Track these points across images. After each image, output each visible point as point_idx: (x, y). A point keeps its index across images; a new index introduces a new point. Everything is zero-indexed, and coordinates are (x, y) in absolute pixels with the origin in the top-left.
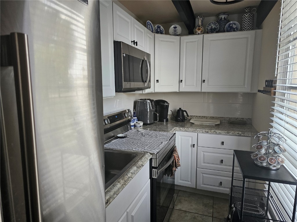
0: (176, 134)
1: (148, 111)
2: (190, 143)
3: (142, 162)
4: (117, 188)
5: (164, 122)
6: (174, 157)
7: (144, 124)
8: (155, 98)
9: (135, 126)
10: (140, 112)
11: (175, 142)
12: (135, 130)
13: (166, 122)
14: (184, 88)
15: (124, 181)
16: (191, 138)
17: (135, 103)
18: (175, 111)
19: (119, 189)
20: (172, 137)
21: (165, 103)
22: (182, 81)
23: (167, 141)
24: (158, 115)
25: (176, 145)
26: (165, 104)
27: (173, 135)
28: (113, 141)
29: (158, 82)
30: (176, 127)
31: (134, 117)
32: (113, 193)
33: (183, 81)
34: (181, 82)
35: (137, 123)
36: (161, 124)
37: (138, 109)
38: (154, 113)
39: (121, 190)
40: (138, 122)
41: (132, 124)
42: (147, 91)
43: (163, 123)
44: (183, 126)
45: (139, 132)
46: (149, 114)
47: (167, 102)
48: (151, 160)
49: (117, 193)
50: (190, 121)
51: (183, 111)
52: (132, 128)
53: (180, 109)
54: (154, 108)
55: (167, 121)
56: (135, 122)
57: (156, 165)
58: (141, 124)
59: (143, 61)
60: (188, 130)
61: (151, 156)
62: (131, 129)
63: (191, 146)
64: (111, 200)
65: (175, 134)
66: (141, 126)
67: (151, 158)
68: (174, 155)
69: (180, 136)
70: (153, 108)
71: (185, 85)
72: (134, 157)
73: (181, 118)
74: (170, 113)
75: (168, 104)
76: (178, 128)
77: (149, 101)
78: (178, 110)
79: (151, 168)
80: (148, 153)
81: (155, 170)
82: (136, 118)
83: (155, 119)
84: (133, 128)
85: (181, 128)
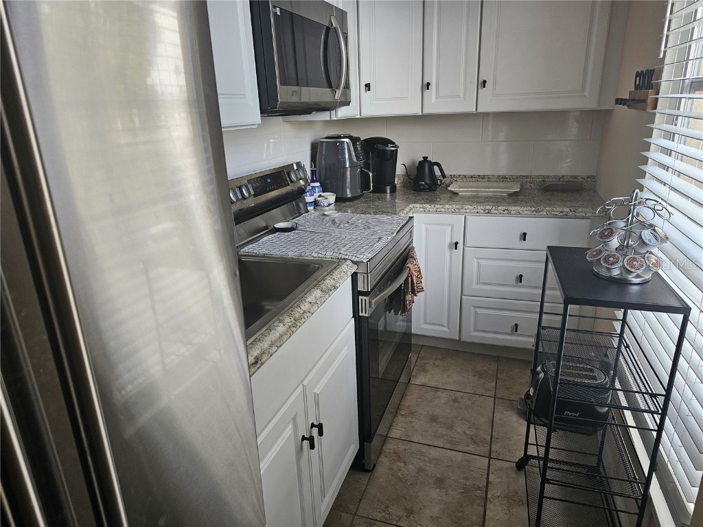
0: (415, 219)
1: (348, 165)
2: (448, 240)
3: (334, 279)
4: (277, 335)
5: (386, 192)
6: (410, 270)
7: (338, 200)
8: (364, 134)
9: (316, 204)
10: (326, 169)
11: (411, 236)
12: (317, 213)
13: (391, 192)
14: (435, 104)
15: (292, 320)
16: (449, 228)
17: (315, 147)
18: (413, 163)
19: (281, 336)
20: (403, 226)
21: (387, 146)
22: (428, 84)
23: (393, 233)
24: (371, 174)
25: (414, 244)
26: (388, 148)
27: (407, 222)
28: (265, 238)
29: (369, 90)
30: (416, 202)
31: (313, 181)
32: (269, 343)
33: (433, 87)
34: (428, 89)
35: (320, 196)
36: (379, 199)
37: (322, 161)
38: (362, 172)
39: (285, 337)
40: (323, 194)
41: (309, 199)
42: (343, 112)
43: (383, 195)
44: (431, 201)
45: (327, 218)
46: (348, 173)
47: (393, 143)
48: (354, 276)
49: (278, 344)
50: (449, 188)
51: (432, 164)
52: (309, 208)
53: (425, 158)
54: (361, 157)
55: (394, 190)
56: (317, 195)
57: (366, 287)
58: (331, 198)
59: (328, 29)
60: (442, 210)
61: (354, 269)
62: (308, 211)
63: (450, 247)
64: (265, 358)
65: (411, 218)
66: (330, 205)
67: (354, 272)
68: (409, 265)
69: (424, 226)
70: (357, 158)
71: (437, 96)
72: (315, 271)
73: (428, 181)
74: (400, 170)
75: (396, 146)
76: (418, 205)
77: (347, 140)
78: (420, 162)
79: (356, 294)
80: (349, 262)
81: (364, 298)
82: (318, 184)
83: (365, 186)
84: (310, 208)
85: (427, 206)
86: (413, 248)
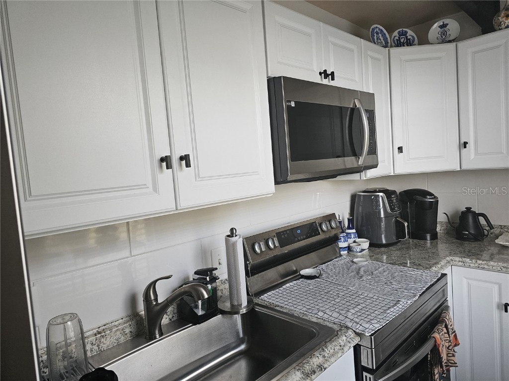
0: (449, 277)
1: (382, 215)
2: (496, 300)
3: (324, 357)
5: (426, 240)
6: (436, 341)
7: (371, 245)
8: (399, 188)
9: (349, 249)
10: (362, 217)
11: (444, 295)
12: (348, 259)
13: (431, 239)
14: (472, 160)
16: (496, 287)
17: (354, 198)
18: (457, 212)
20: (432, 286)
21: (426, 198)
22: (465, 144)
23: (415, 296)
24: (406, 224)
25: (450, 303)
26: (426, 200)
27: (439, 280)
28: (288, 285)
29: (402, 152)
30: (455, 254)
31: (349, 228)
33: (471, 145)
34: (465, 147)
35: (355, 242)
36: (416, 246)
37: (359, 209)
38: (397, 222)
40: (358, 240)
41: (342, 244)
42: (371, 173)
43: (422, 242)
44: (475, 255)
45: (354, 266)
46: (383, 224)
47: (433, 195)
48: (357, 349)
50: (497, 241)
51: (476, 216)
52: (342, 253)
53: (468, 209)
54: (396, 209)
55: (434, 237)
56: (351, 241)
57: (370, 363)
58: (365, 244)
59: (353, 110)
60: (486, 267)
61: (357, 340)
62: (341, 256)
63: (498, 307)
65: (444, 275)
66: (363, 250)
67: (357, 344)
68: (436, 335)
69: (465, 280)
70: (392, 209)
71: (477, 153)
73: (472, 231)
74: (441, 217)
75: (435, 197)
76: (457, 259)
77: (381, 194)
78: (463, 212)
79: (360, 368)
80: (350, 332)
81: (369, 375)
82: (354, 231)
83: (400, 233)
84: (344, 253)
85: (468, 260)
86: (447, 307)
